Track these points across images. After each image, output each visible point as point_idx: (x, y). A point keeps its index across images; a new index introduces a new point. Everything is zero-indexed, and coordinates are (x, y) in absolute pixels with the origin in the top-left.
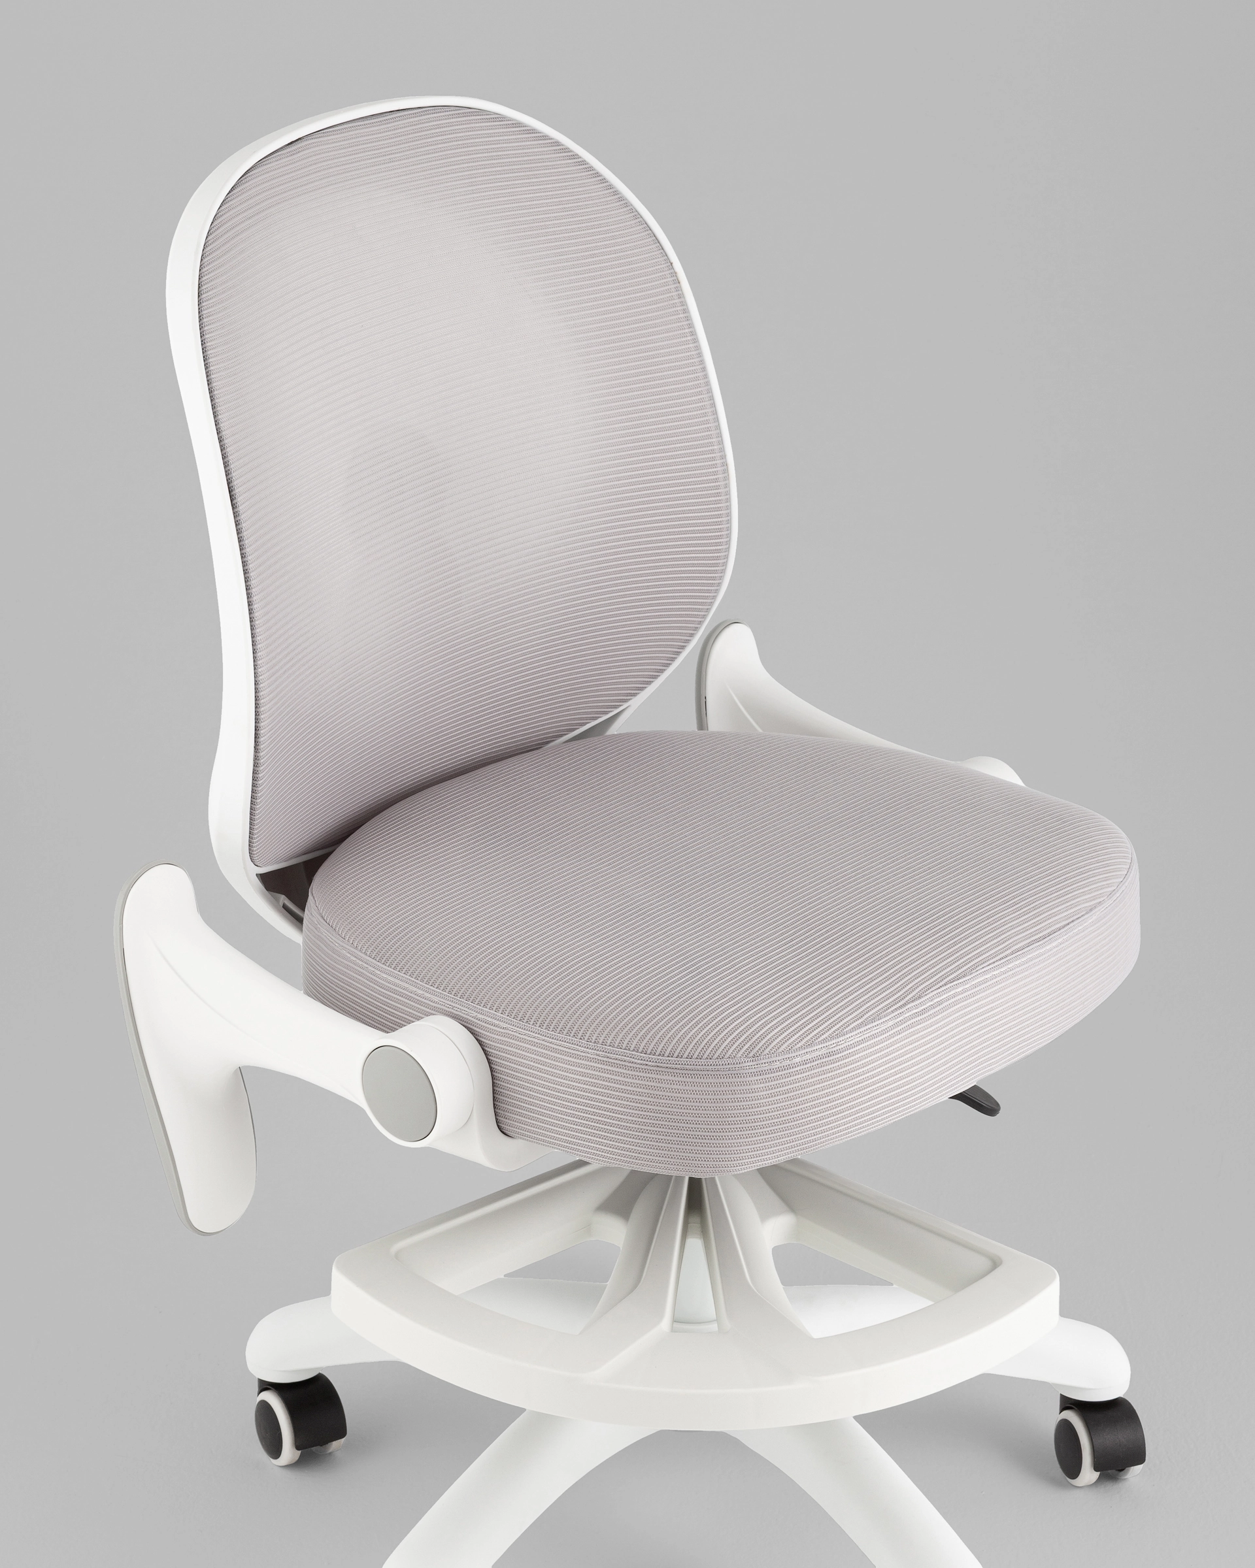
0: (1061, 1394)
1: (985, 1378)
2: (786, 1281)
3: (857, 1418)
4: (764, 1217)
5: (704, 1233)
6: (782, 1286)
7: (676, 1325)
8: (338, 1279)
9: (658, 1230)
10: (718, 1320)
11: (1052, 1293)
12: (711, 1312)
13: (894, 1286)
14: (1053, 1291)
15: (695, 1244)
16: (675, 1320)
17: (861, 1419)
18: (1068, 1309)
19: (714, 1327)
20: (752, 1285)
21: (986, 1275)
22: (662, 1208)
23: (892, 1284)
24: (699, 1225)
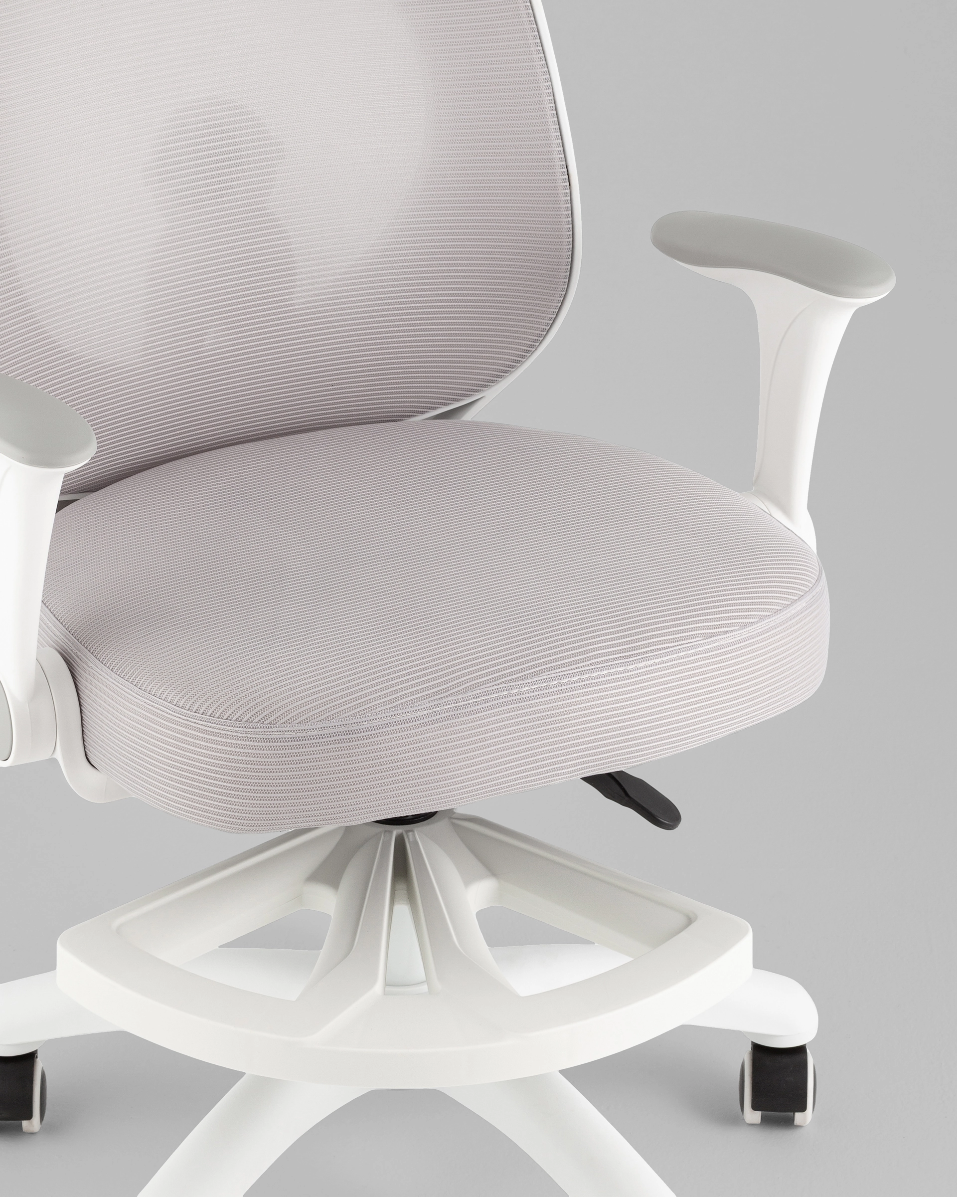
0: (752, 1042)
1: (683, 1028)
2: (492, 942)
3: (563, 1072)
4: (468, 882)
5: (411, 898)
6: (488, 947)
7: (388, 989)
8: (63, 954)
9: (367, 897)
10: (428, 981)
11: (745, 946)
12: (421, 974)
13: (596, 944)
14: (747, 943)
15: (403, 910)
16: (387, 984)
17: (567, 1073)
18: (761, 961)
19: (425, 988)
20: (459, 948)
21: (681, 931)
22: (370, 877)
23: (594, 944)
24: (405, 892)
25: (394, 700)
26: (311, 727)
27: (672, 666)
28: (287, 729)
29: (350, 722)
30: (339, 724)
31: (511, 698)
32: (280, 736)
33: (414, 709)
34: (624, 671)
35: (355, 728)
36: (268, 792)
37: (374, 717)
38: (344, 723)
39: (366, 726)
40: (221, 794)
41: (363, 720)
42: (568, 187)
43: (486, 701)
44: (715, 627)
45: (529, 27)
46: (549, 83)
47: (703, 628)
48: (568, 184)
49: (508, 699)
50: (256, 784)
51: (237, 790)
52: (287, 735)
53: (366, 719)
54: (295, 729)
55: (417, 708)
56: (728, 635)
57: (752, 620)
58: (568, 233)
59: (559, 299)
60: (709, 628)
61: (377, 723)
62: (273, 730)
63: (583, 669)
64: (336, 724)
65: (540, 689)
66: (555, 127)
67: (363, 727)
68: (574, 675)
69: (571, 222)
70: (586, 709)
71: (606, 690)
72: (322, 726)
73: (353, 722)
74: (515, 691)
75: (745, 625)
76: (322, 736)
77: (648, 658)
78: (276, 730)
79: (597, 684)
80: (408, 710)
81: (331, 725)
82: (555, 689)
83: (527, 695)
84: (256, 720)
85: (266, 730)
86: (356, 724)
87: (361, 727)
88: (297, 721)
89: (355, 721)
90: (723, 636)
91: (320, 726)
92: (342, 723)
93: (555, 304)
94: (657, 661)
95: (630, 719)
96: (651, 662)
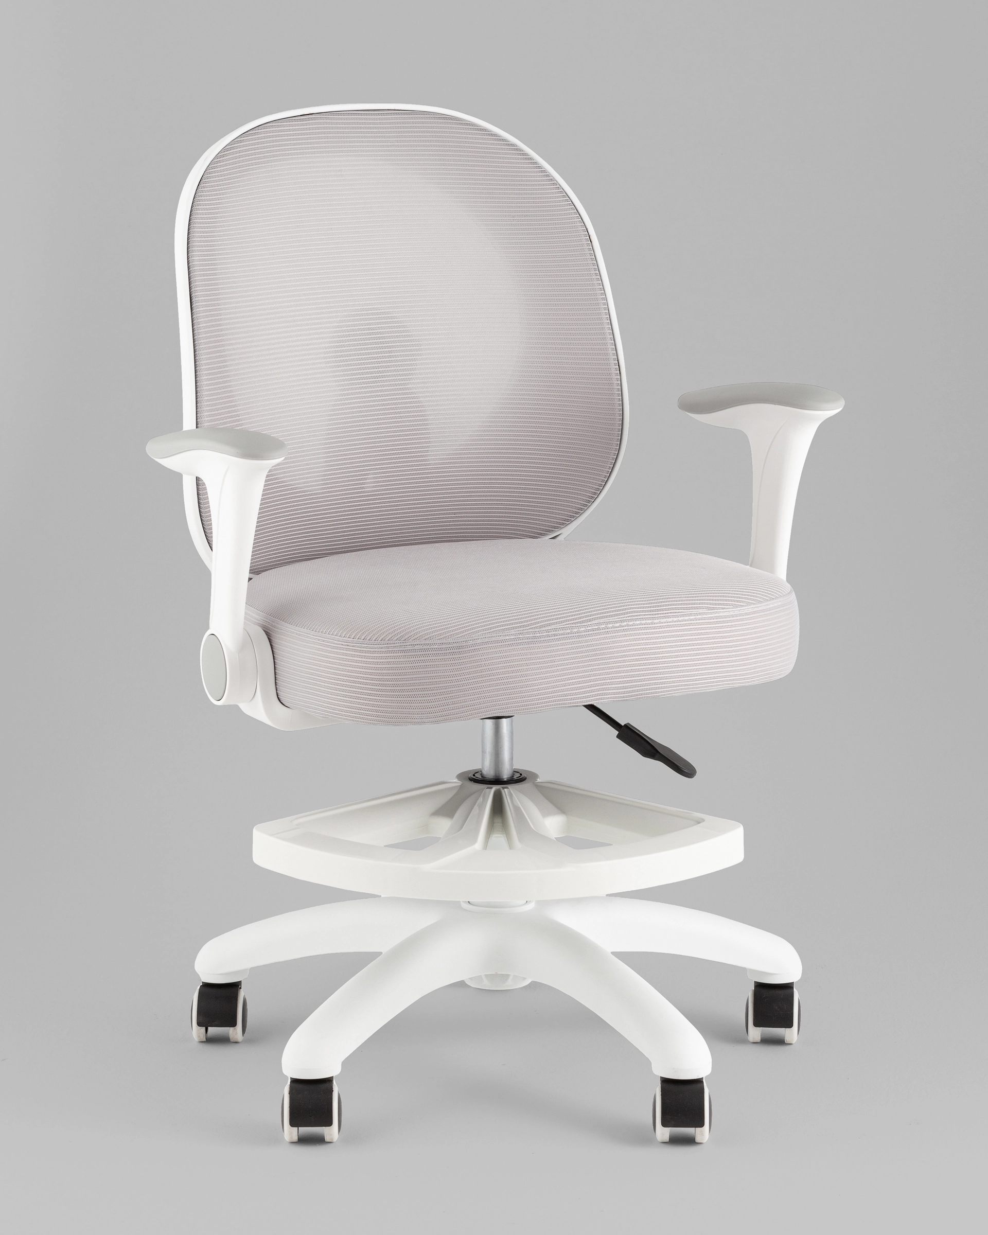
4: (546, 816)
25: (491, 628)
26: (433, 643)
27: (685, 625)
28: (416, 643)
29: (460, 641)
30: (452, 641)
31: (572, 635)
32: (412, 649)
33: (504, 634)
34: (652, 623)
35: (463, 645)
36: (403, 691)
37: (476, 638)
38: (456, 641)
39: (471, 643)
40: (370, 695)
41: (469, 639)
42: (619, 374)
43: (555, 635)
44: (716, 604)
45: (588, 252)
46: (605, 301)
47: (707, 604)
48: (619, 372)
49: (571, 635)
50: (394, 685)
51: (381, 690)
52: (416, 647)
53: (471, 639)
54: (422, 643)
55: (507, 634)
56: (725, 610)
57: (741, 604)
58: (619, 408)
59: (613, 457)
60: (711, 604)
61: (479, 641)
62: (407, 644)
63: (623, 619)
64: (450, 642)
65: (593, 630)
66: (610, 331)
67: (469, 644)
68: (616, 622)
69: (621, 400)
70: (624, 646)
71: (639, 634)
72: (441, 642)
73: (462, 640)
74: (575, 630)
75: (737, 606)
76: (441, 649)
77: (668, 617)
78: (409, 644)
79: (632, 630)
80: (501, 634)
81: (447, 642)
82: (603, 631)
83: (584, 634)
84: (396, 639)
85: (402, 644)
86: (464, 642)
87: (467, 644)
88: (424, 638)
89: (464, 640)
90: (721, 611)
91: (439, 642)
92: (454, 641)
93: (611, 461)
94: (675, 619)
95: (656, 658)
96: (670, 620)
